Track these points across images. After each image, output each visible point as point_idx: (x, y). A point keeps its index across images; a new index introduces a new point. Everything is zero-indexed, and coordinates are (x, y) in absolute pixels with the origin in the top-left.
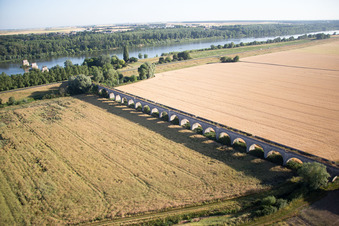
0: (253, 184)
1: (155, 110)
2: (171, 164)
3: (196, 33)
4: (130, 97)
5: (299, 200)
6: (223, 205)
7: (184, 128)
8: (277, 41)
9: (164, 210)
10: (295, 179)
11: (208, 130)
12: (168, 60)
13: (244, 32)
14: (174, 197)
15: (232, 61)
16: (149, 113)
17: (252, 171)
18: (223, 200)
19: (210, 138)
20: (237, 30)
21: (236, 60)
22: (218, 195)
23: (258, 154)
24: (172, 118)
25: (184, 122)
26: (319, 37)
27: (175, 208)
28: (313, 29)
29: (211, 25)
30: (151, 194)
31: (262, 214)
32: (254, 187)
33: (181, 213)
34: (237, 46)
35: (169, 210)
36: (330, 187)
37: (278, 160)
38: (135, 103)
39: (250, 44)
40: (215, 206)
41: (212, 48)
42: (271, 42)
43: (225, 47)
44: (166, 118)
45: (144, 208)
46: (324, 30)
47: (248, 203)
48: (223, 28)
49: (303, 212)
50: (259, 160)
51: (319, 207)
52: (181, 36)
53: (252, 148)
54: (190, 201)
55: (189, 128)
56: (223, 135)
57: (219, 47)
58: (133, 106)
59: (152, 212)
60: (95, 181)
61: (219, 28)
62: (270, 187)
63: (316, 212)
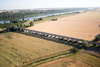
0: (72, 47)
1: (40, 34)
2: (50, 45)
3: (42, 12)
4: (32, 31)
5: (83, 49)
6: (66, 52)
7: (49, 37)
8: (66, 14)
9: (53, 54)
10: (81, 46)
11: (56, 37)
12: (36, 21)
13: (56, 12)
14: (54, 52)
16: (38, 35)
17: (70, 45)
18: (66, 51)
19: (57, 39)
20: (54, 11)
21: (56, 20)
22: (65, 50)
23: (70, 41)
24: (46, 35)
25: (49, 36)
26: (77, 12)
27: (56, 54)
28: (75, 10)
29: (45, 10)
30: (49, 52)
31: (76, 52)
32: (72, 48)
33: (57, 54)
34: (55, 16)
35: (54, 54)
36: (88, 46)
37: (76, 42)
38: (33, 32)
39: (59, 15)
40: (65, 52)
41: (48, 17)
42: (64, 14)
43: (52, 16)
44: (44, 35)
45: (48, 55)
46: (78, 10)
47: (72, 51)
48: (49, 11)
49: (84, 51)
50: (71, 43)
51: (87, 50)
52: (37, 13)
53: (69, 40)
54: (59, 52)
55: (51, 37)
56: (61, 38)
57: (50, 16)
58: (33, 33)
59: (51, 55)
60: (33, 51)
61: (48, 11)
62: (75, 48)
63: (87, 51)
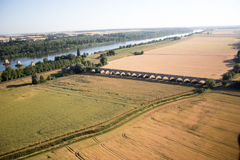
1: (134, 74)
5: (209, 89)
7: (152, 79)
9: (173, 96)
13: (128, 38)
14: (173, 93)
15: (139, 54)
16: (131, 76)
20: (123, 36)
21: (142, 53)
22: (185, 91)
23: (187, 82)
24: (144, 76)
27: (176, 95)
30: (165, 93)
32: (194, 89)
36: (215, 86)
42: (151, 42)
43: (127, 47)
45: (167, 96)
47: (195, 92)
48: (112, 35)
50: (190, 83)
52: (91, 42)
53: (185, 81)
54: (178, 93)
55: (155, 79)
56: (171, 78)
57: (124, 47)
59: (170, 96)
